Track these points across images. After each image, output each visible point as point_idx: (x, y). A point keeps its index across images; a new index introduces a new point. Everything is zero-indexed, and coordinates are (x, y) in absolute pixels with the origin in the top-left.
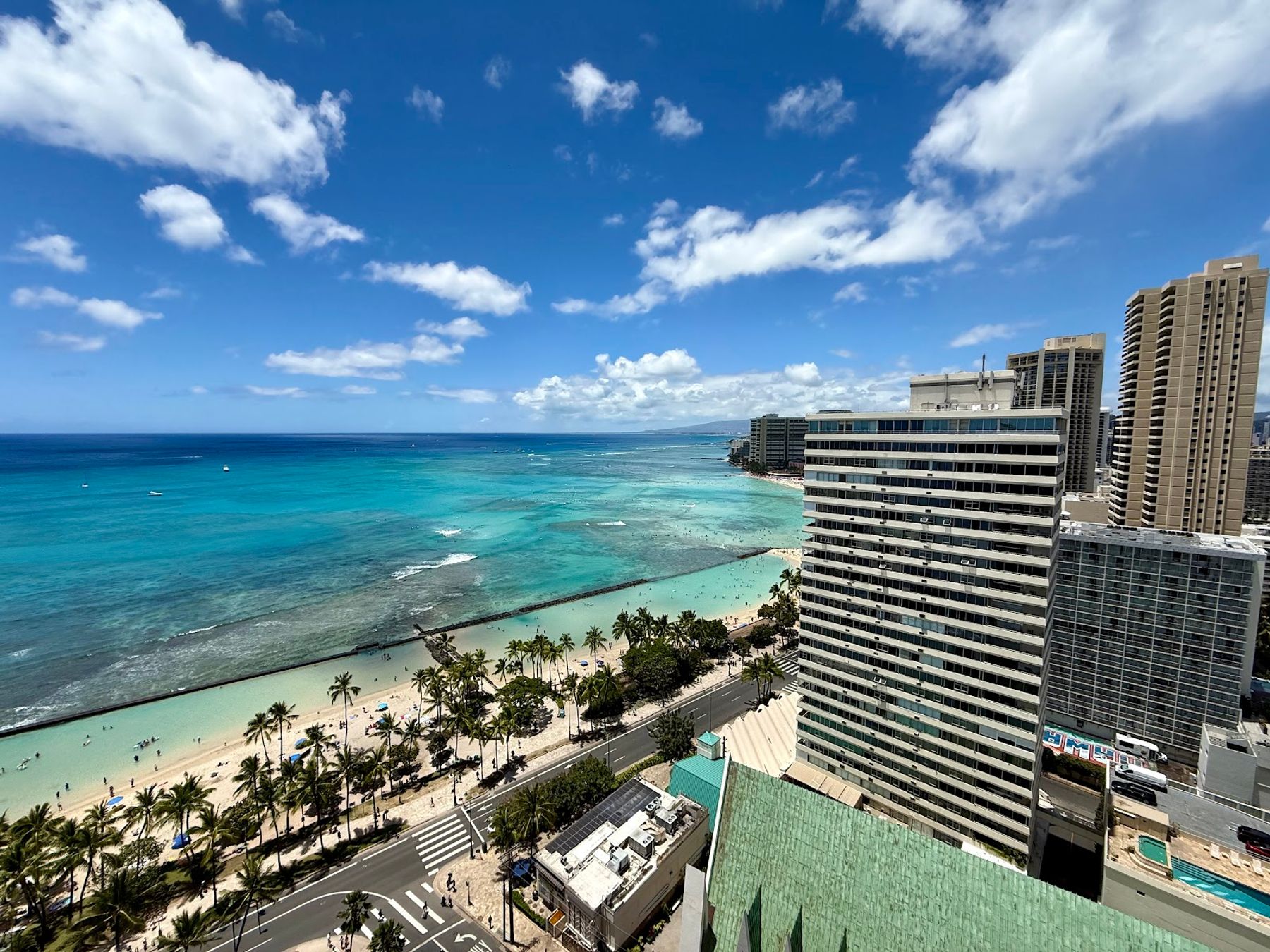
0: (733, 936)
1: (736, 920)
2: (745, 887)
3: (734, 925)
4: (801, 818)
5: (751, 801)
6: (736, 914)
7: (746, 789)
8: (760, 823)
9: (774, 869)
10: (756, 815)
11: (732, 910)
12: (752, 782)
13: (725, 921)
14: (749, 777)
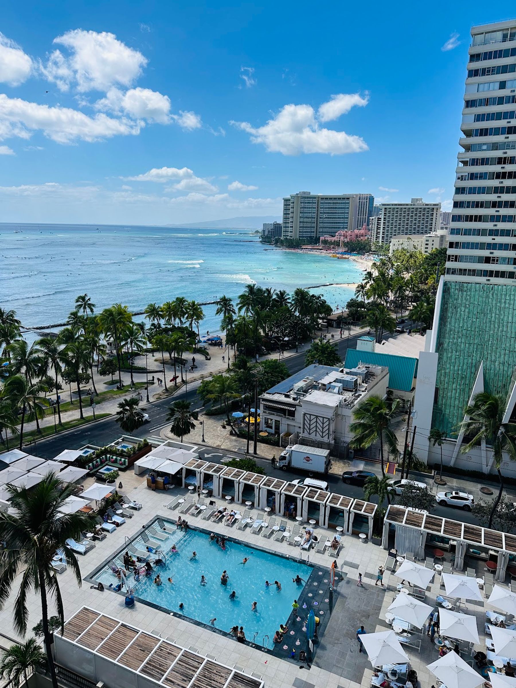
0: (457, 402)
1: (458, 391)
2: (465, 367)
3: (457, 395)
4: (511, 307)
5: (465, 307)
6: (458, 387)
7: (460, 300)
8: (474, 320)
9: (490, 348)
10: (471, 315)
11: (454, 385)
12: (465, 293)
13: (449, 394)
14: (462, 291)
